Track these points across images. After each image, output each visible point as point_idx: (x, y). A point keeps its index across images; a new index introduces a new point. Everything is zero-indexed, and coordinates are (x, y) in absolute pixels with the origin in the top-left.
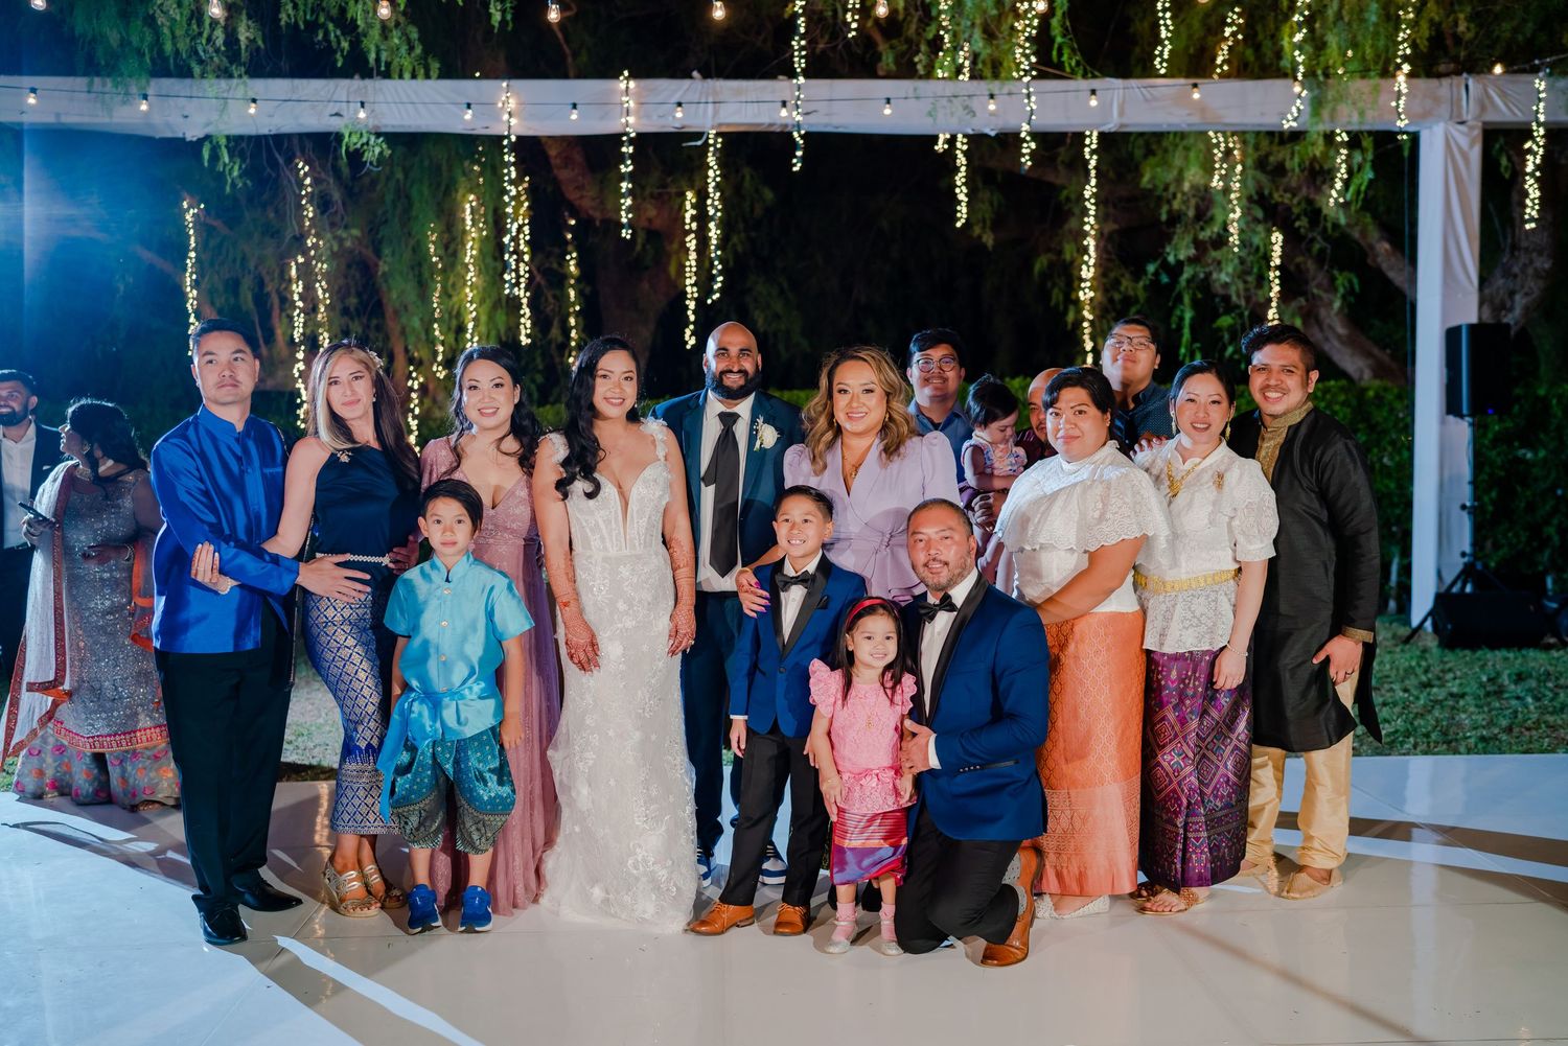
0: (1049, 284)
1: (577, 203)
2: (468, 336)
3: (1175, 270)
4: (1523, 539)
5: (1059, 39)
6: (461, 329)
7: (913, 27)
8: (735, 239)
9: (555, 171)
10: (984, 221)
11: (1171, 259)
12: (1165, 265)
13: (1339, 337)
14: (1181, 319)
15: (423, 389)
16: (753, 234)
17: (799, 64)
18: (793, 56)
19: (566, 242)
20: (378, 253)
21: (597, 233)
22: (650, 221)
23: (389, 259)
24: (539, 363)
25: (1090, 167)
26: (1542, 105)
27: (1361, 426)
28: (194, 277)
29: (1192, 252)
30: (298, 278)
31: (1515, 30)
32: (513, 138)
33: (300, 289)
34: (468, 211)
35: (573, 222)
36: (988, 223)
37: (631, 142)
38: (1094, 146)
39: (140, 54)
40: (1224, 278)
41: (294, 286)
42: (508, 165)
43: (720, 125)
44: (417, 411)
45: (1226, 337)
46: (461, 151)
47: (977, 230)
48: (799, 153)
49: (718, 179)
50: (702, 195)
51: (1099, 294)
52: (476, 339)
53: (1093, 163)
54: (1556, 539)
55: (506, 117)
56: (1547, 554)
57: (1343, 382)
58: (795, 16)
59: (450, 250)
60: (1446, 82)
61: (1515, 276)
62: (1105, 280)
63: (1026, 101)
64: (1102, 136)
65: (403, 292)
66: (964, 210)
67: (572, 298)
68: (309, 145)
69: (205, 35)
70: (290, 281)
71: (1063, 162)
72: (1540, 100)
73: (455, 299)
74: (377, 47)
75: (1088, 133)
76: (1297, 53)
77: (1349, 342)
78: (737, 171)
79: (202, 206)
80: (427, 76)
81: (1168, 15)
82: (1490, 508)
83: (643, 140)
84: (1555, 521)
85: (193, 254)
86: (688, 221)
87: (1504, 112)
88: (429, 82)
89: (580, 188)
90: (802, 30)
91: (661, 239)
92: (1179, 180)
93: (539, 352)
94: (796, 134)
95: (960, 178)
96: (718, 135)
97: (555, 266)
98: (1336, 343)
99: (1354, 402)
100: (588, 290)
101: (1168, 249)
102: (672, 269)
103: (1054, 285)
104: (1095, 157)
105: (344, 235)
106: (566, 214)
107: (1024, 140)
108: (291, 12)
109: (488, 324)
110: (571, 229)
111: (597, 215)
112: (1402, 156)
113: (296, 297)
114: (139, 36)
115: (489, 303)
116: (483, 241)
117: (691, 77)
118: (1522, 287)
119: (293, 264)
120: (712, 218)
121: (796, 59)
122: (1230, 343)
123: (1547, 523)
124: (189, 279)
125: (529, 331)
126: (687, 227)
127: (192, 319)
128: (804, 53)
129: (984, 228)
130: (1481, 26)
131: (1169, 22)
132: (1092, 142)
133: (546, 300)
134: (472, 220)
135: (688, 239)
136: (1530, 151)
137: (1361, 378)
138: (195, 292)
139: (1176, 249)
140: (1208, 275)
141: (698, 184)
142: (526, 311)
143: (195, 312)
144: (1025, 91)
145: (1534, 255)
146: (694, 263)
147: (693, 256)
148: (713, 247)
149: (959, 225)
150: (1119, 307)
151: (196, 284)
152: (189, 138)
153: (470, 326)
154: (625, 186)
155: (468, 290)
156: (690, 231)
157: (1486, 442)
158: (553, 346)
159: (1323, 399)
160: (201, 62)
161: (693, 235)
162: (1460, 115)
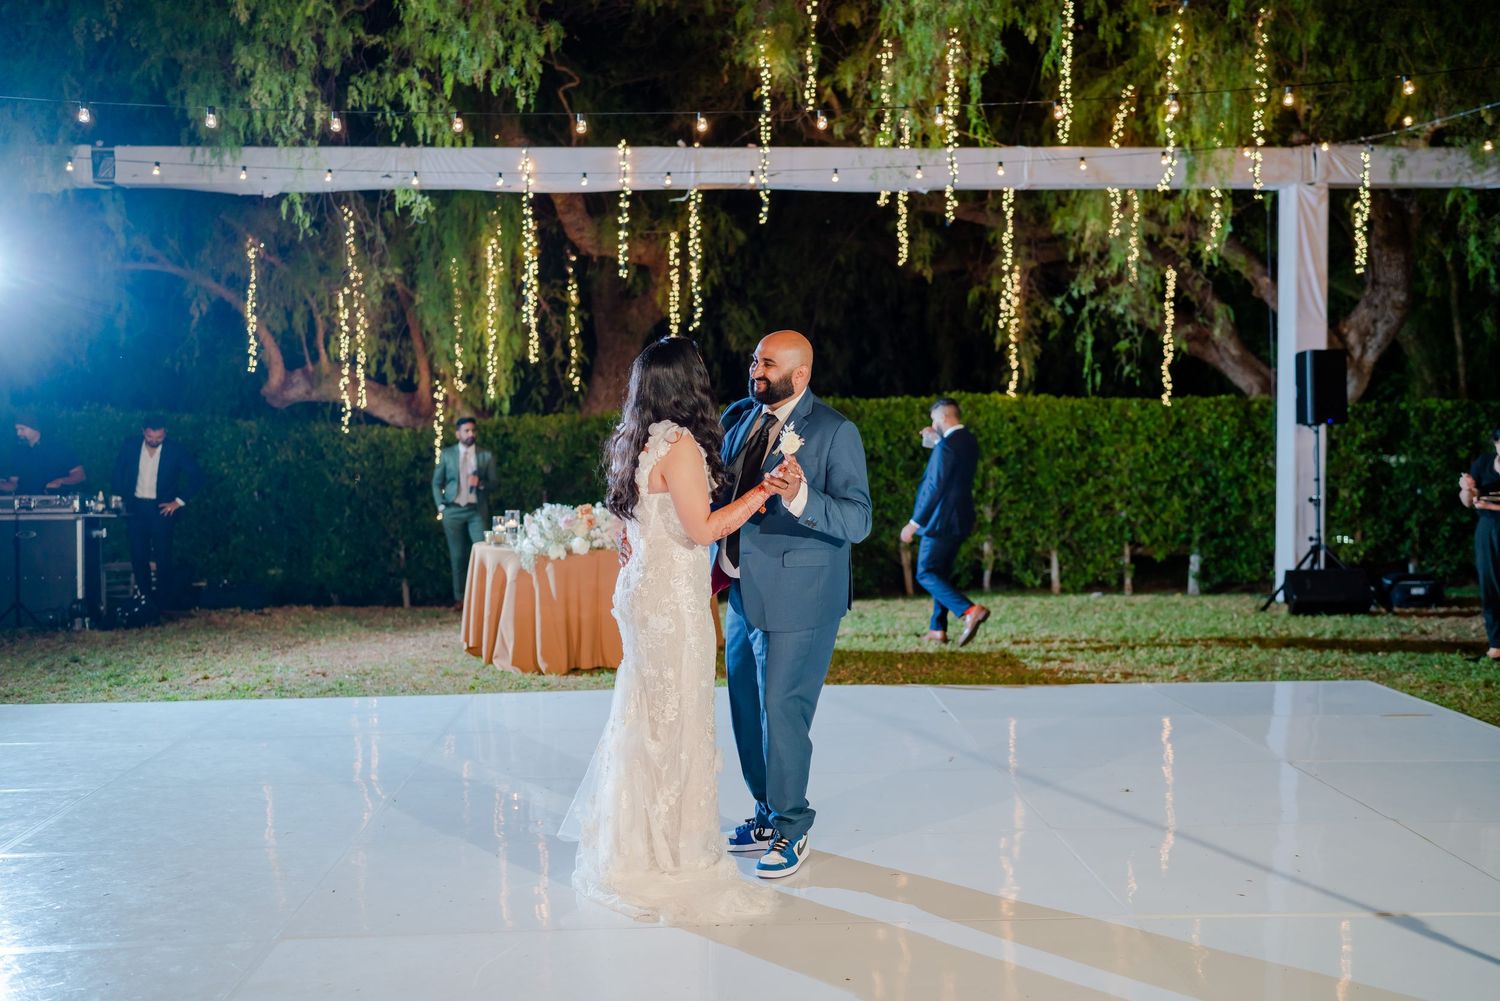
0: (981, 311)
1: (578, 242)
2: (489, 356)
3: (1079, 303)
4: (1387, 531)
5: (974, 121)
6: (481, 350)
7: (859, 104)
8: (712, 273)
9: (560, 216)
10: (924, 259)
11: (1075, 294)
12: (1070, 299)
13: (1233, 358)
14: (1084, 343)
15: (446, 399)
16: (728, 269)
17: (765, 137)
18: (759, 130)
19: (567, 276)
20: (413, 286)
21: (594, 269)
22: (639, 257)
23: (424, 293)
24: (545, 378)
25: (1008, 217)
26: (1367, 173)
27: (1248, 434)
28: (254, 305)
29: (1093, 288)
30: (345, 307)
31: (1353, 110)
32: (531, 195)
33: (346, 316)
34: (490, 253)
35: (574, 258)
36: (928, 260)
37: (628, 198)
38: (1010, 201)
39: (236, 130)
40: (1119, 310)
41: (341, 315)
42: (525, 217)
43: (701, 184)
44: (442, 419)
45: (1124, 360)
46: (485, 203)
47: (918, 266)
48: (765, 209)
49: (699, 228)
50: (685, 237)
51: (1023, 321)
52: (496, 358)
53: (1010, 214)
54: (1416, 530)
55: (525, 178)
56: (1408, 544)
57: (1232, 396)
58: (762, 98)
59: (475, 285)
60: (1297, 150)
61: (1376, 307)
62: (1028, 309)
63: (950, 167)
64: (1016, 193)
65: (435, 319)
66: (905, 251)
67: (573, 324)
68: (362, 200)
69: (290, 117)
70: (338, 308)
71: (991, 209)
72: (1365, 169)
73: (478, 325)
74: (424, 125)
75: (1005, 189)
76: (1168, 130)
77: (1241, 361)
78: (714, 216)
79: (262, 245)
80: (464, 144)
81: (1069, 95)
82: (1358, 505)
83: (637, 197)
84: (1414, 516)
85: (253, 286)
86: (672, 257)
87: (1343, 177)
88: (464, 149)
89: (580, 230)
90: (768, 109)
91: (648, 272)
92: (1084, 228)
93: (545, 368)
94: (762, 194)
95: (901, 225)
96: (699, 191)
97: (559, 296)
98: (1230, 363)
99: (1242, 414)
100: (586, 316)
101: (1072, 285)
102: (659, 299)
103: (986, 312)
104: (1012, 209)
105: (389, 273)
106: (568, 251)
107: (948, 199)
108: (357, 98)
109: (506, 345)
110: (572, 264)
111: (595, 253)
112: (1265, 211)
113: (343, 323)
114: (236, 116)
115: (506, 329)
116: (501, 277)
117: (676, 145)
118: (1383, 316)
119: (340, 295)
120: (693, 259)
121: (763, 133)
122: (1127, 364)
123: (1407, 516)
124: (250, 306)
125: (536, 351)
126: (671, 263)
127: (252, 341)
128: (769, 128)
129: (924, 263)
130: (1324, 106)
131: (1069, 102)
132: (1009, 197)
133: (551, 325)
134: (494, 260)
135: (672, 273)
136: (1358, 210)
137: (1251, 394)
138: (255, 318)
139: (1080, 286)
140: (1108, 306)
141: (681, 226)
142: (534, 334)
143: (255, 334)
144: (949, 159)
145: (1391, 289)
146: (677, 294)
147: (676, 287)
148: (694, 284)
149: (900, 263)
150: (1040, 331)
151: (255, 311)
152: (266, 196)
153: (491, 348)
154: (622, 234)
155: (489, 318)
156: (674, 267)
157: (1354, 448)
158: (557, 364)
159: (1215, 411)
160: (283, 136)
161: (676, 270)
162: (1309, 177)
